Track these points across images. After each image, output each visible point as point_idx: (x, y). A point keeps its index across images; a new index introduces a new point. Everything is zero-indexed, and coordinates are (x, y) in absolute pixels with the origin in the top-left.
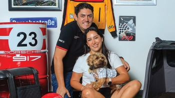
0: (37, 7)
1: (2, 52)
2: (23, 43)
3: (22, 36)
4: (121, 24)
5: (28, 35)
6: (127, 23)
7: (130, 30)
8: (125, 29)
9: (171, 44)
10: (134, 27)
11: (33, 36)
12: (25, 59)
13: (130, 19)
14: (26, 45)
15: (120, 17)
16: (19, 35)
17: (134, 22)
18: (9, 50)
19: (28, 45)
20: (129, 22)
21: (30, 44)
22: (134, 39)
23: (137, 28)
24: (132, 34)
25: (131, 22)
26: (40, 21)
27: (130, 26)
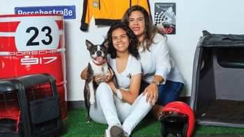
1: (7, 53)
2: (33, 41)
3: (33, 32)
4: (157, 13)
5: (40, 30)
6: (164, 11)
7: (169, 21)
8: (162, 20)
9: (224, 39)
10: (173, 16)
11: (47, 31)
12: (36, 61)
14: (37, 44)
15: (156, 4)
16: (28, 31)
17: (174, 10)
18: (16, 50)
19: (41, 43)
20: (167, 11)
21: (44, 42)
22: (174, 32)
23: (177, 17)
24: (171, 26)
25: (170, 9)
26: (54, 11)
27: (169, 15)
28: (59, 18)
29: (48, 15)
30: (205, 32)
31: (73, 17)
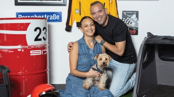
2: (39, 38)
3: (38, 31)
4: (124, 19)
6: (130, 17)
7: (133, 25)
8: (128, 24)
9: (164, 39)
10: (137, 21)
12: (40, 52)
13: (133, 14)
15: (123, 12)
17: (137, 17)
20: (132, 17)
22: (136, 33)
23: (139, 22)
24: (134, 28)
25: (134, 16)
26: (45, 16)
27: (133, 20)
29: (41, 18)
30: (149, 34)
31: (60, 20)
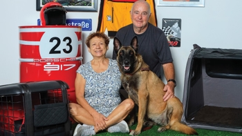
0: (70, 6)
1: (32, 60)
2: (56, 50)
3: (55, 42)
4: (164, 28)
5: (62, 40)
6: (171, 26)
7: (175, 35)
8: (169, 34)
9: (213, 52)
10: (179, 31)
11: (67, 41)
12: (58, 68)
13: (175, 22)
14: (59, 52)
15: (164, 19)
16: (51, 40)
17: (180, 25)
18: (40, 58)
19: (62, 52)
20: (174, 26)
21: (64, 50)
22: (179, 45)
23: (182, 32)
24: (176, 39)
25: (176, 25)
27: (175, 30)
28: (78, 30)
30: (196, 46)
31: (90, 29)
